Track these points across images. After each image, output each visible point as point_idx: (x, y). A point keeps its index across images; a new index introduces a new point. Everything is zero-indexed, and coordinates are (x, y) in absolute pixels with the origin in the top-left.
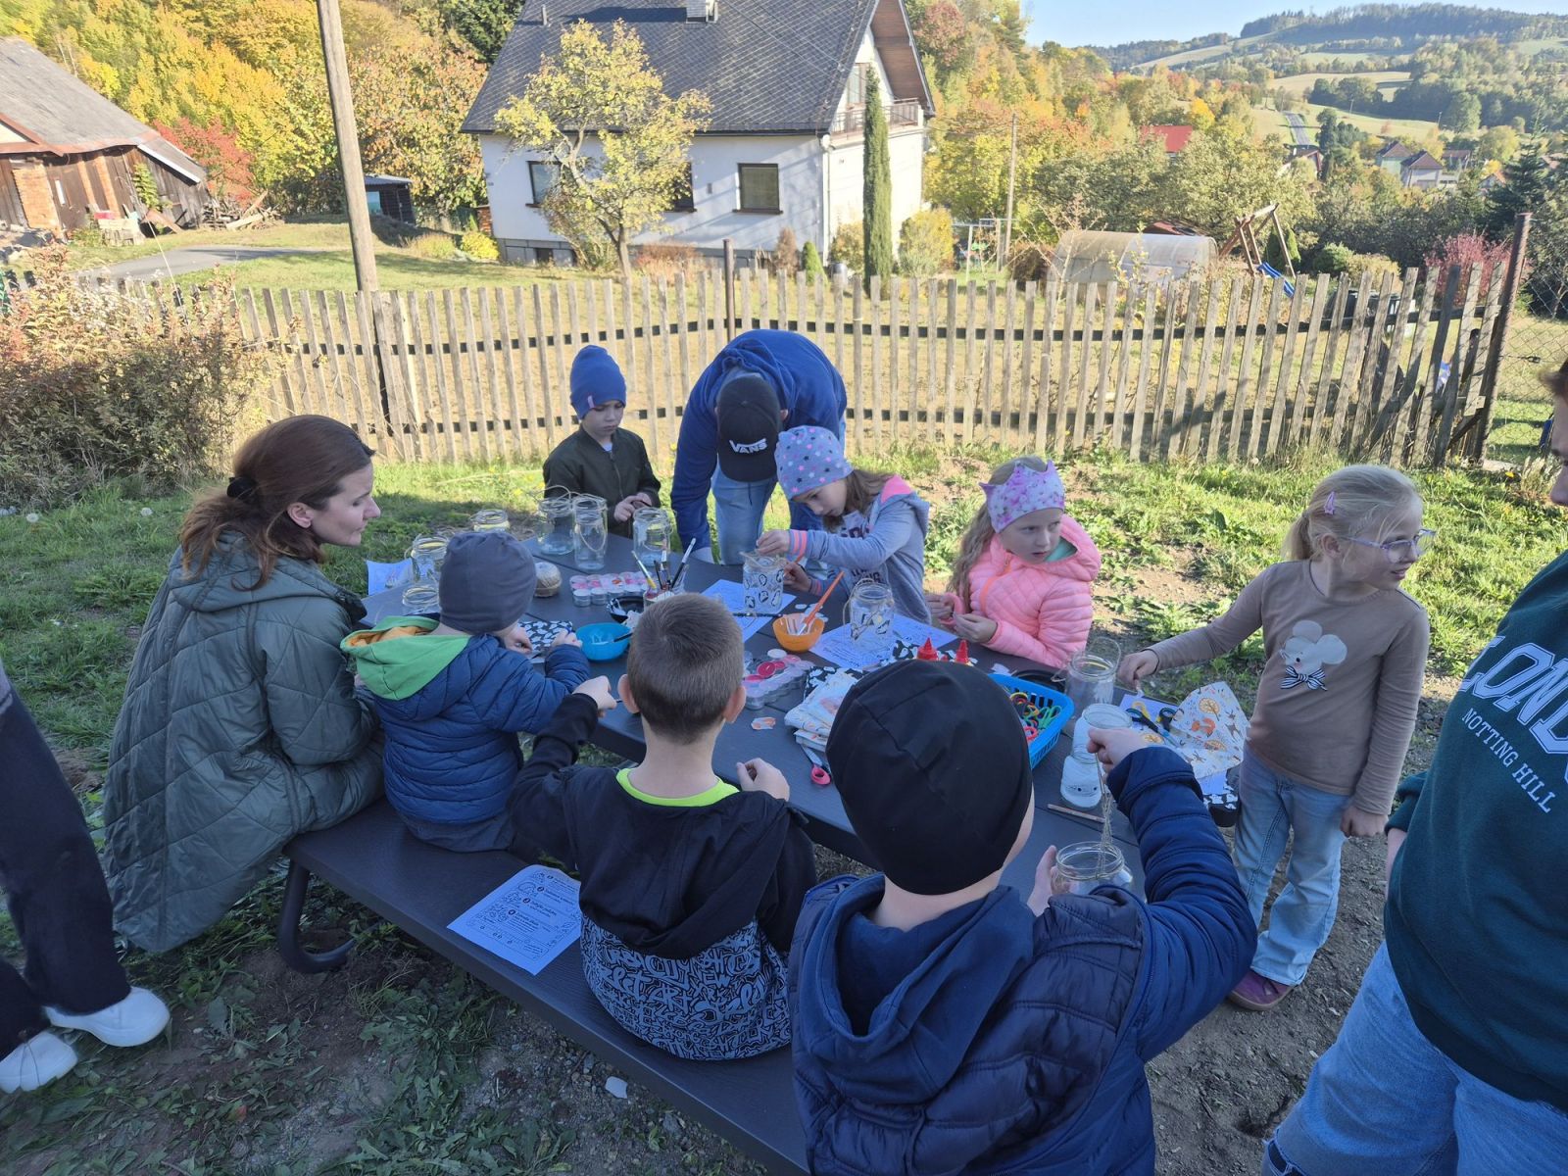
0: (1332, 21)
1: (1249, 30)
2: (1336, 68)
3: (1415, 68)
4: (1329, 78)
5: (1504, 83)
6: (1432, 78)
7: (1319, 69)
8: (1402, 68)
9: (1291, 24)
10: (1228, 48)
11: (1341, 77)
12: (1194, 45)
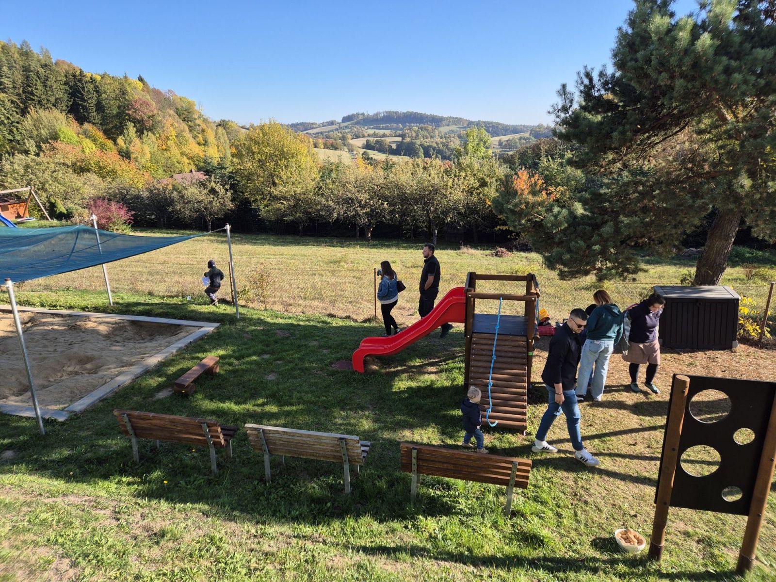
0: (375, 117)
1: (345, 120)
2: (375, 135)
3: (403, 136)
4: (371, 139)
5: (432, 142)
6: (408, 140)
7: (369, 136)
8: (399, 136)
9: (360, 118)
10: (337, 127)
11: (375, 139)
12: (323, 125)
